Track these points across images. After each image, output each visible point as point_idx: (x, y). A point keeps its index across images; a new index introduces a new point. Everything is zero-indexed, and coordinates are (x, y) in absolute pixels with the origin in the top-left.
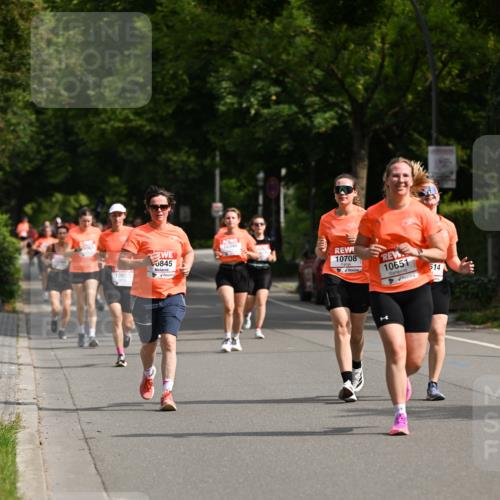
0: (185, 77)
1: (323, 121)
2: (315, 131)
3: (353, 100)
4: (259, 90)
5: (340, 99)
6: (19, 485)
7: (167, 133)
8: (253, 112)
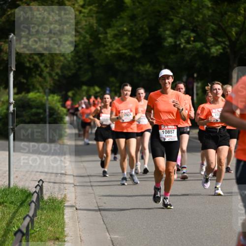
0: (147, 29)
1: (215, 50)
2: (211, 55)
3: (230, 40)
4: (185, 35)
5: (224, 40)
6: (65, 229)
7: (137, 56)
8: (182, 46)
